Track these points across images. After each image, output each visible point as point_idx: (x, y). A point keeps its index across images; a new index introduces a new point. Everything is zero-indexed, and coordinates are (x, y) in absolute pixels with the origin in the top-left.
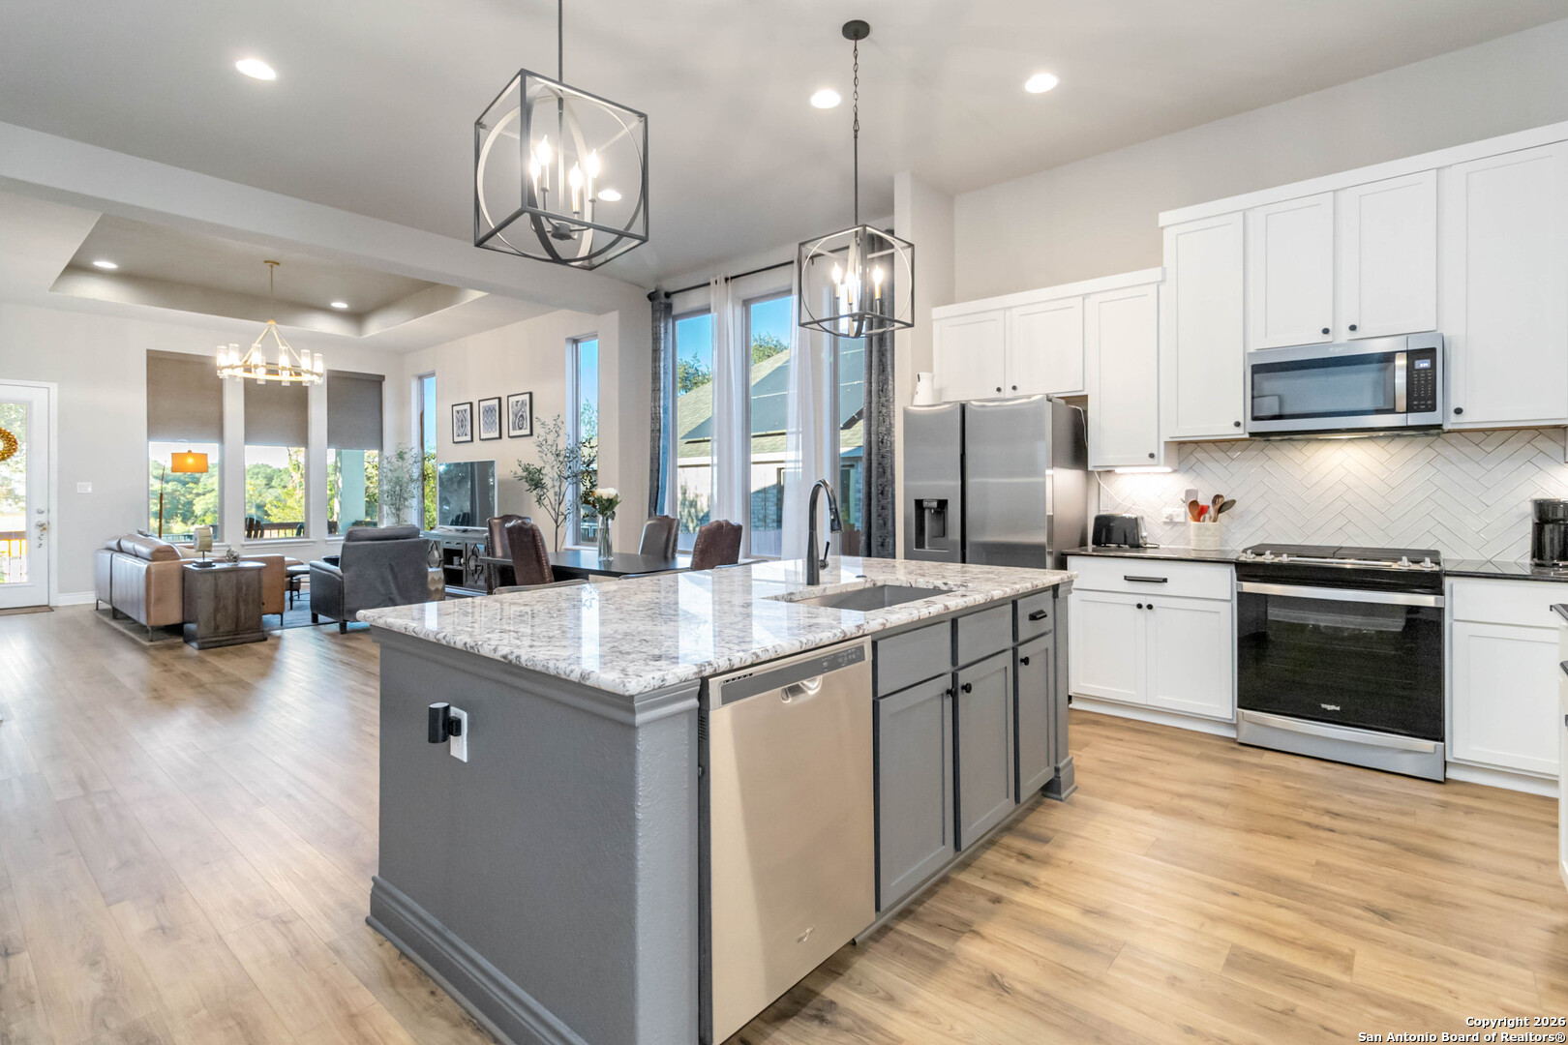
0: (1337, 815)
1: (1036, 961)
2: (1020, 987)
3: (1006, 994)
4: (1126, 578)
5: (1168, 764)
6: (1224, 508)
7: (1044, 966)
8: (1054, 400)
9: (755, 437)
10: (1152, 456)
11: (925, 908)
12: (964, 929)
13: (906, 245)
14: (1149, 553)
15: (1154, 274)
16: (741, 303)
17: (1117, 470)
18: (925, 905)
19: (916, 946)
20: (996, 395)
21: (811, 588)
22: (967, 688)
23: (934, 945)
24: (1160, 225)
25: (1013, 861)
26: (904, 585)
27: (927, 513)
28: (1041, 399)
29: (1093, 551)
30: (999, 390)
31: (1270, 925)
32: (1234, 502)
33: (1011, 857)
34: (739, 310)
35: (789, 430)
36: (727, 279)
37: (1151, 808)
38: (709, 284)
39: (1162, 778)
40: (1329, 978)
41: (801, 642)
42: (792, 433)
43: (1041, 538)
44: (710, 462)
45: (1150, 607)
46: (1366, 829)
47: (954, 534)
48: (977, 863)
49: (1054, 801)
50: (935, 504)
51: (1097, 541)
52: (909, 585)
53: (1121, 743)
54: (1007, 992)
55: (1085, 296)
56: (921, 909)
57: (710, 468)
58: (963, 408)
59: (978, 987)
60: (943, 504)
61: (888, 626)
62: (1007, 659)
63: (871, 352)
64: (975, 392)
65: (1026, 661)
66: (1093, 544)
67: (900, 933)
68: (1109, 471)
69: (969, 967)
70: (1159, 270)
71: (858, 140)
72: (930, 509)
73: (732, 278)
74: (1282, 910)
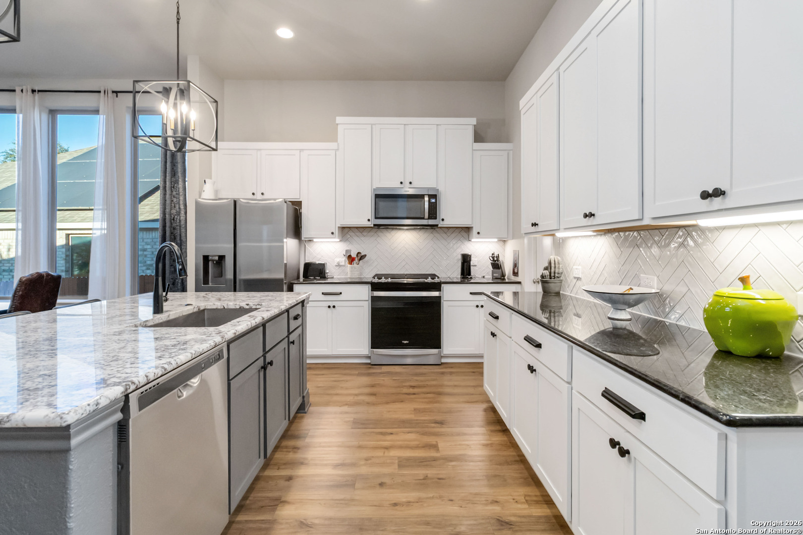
0: (414, 387)
1: (320, 503)
2: (317, 521)
3: (311, 529)
4: (323, 293)
5: (347, 381)
6: (362, 258)
7: (325, 504)
8: (287, 202)
9: (59, 210)
10: (332, 233)
11: (250, 500)
12: (278, 502)
13: (213, 100)
14: (329, 281)
15: (333, 145)
16: (47, 111)
17: (315, 240)
18: (250, 498)
19: (251, 525)
20: (251, 196)
21: (158, 316)
22: (271, 363)
23: (263, 520)
24: (337, 122)
25: (291, 453)
26: (219, 308)
27: (210, 263)
28: (281, 202)
29: (304, 281)
30: (253, 194)
31: (408, 443)
32: (365, 255)
33: (289, 452)
34: (45, 116)
35: (96, 207)
36: (33, 91)
37: (347, 404)
38: (14, 91)
39: (347, 389)
40: (433, 457)
41: (191, 353)
42: (99, 210)
43: (281, 276)
44: (14, 228)
45: (334, 307)
46: (424, 390)
47: (229, 275)
48: (272, 462)
49: (302, 414)
50: (217, 258)
51: (306, 276)
52: (222, 307)
53: (323, 376)
54: (311, 527)
55: (301, 150)
56: (248, 502)
57: (15, 232)
58: (235, 202)
59: (295, 532)
60: (222, 258)
61: (237, 334)
62: (284, 344)
63: (166, 162)
64: (243, 195)
65: (293, 342)
66: (303, 277)
67: (239, 522)
68: (310, 241)
69: (287, 523)
70: (336, 144)
71: (180, 25)
72: (213, 261)
73: (39, 91)
74: (410, 434)
